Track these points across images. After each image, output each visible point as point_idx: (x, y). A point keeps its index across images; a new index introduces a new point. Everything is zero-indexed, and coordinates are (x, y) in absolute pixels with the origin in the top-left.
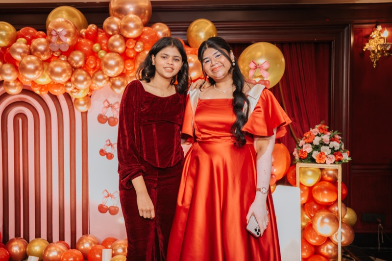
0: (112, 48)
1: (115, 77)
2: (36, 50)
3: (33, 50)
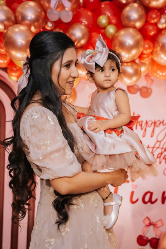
0: (127, 22)
1: (127, 62)
2: (24, 18)
3: (20, 18)
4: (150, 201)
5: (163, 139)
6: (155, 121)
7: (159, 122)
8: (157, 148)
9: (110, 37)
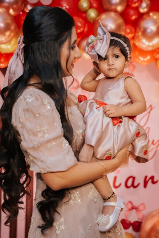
0: (108, 6)
4: (133, 185)
5: (145, 125)
9: (92, 21)
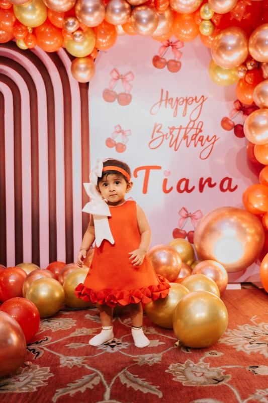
1: (140, 6)
4: (186, 189)
5: (197, 118)
6: (187, 97)
7: (191, 99)
8: (191, 129)
